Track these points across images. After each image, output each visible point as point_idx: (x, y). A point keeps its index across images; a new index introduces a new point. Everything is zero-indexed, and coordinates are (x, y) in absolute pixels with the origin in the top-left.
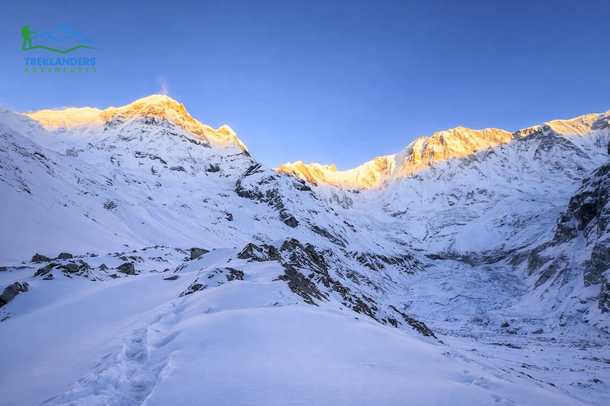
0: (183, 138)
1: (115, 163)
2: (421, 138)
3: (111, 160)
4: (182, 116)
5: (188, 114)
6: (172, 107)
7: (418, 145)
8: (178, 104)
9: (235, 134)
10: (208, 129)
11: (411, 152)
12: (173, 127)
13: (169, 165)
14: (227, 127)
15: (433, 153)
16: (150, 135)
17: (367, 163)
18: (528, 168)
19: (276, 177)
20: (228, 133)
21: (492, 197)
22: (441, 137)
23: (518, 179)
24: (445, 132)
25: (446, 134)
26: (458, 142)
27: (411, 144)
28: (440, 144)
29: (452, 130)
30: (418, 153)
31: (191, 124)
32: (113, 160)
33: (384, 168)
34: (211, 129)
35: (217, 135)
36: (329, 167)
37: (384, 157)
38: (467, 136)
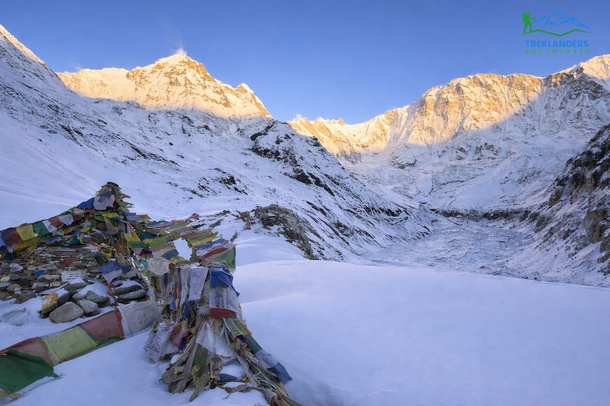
0: (205, 98)
1: (152, 121)
2: (435, 88)
3: (149, 119)
4: (203, 76)
5: (208, 74)
6: (193, 68)
7: (432, 94)
8: (198, 64)
9: (252, 92)
10: (227, 88)
11: (423, 103)
12: (195, 88)
13: (196, 124)
14: (245, 86)
15: (447, 102)
16: (176, 95)
17: (377, 117)
18: (551, 117)
19: (290, 136)
20: (246, 92)
21: (498, 153)
22: (457, 85)
23: (535, 129)
24: (463, 79)
25: (463, 81)
26: (477, 90)
27: (424, 95)
28: (456, 93)
29: (471, 77)
30: (431, 105)
31: (212, 84)
32: (150, 118)
33: (394, 121)
34: (230, 87)
35: (236, 95)
36: (336, 121)
37: (394, 110)
38: (490, 81)
